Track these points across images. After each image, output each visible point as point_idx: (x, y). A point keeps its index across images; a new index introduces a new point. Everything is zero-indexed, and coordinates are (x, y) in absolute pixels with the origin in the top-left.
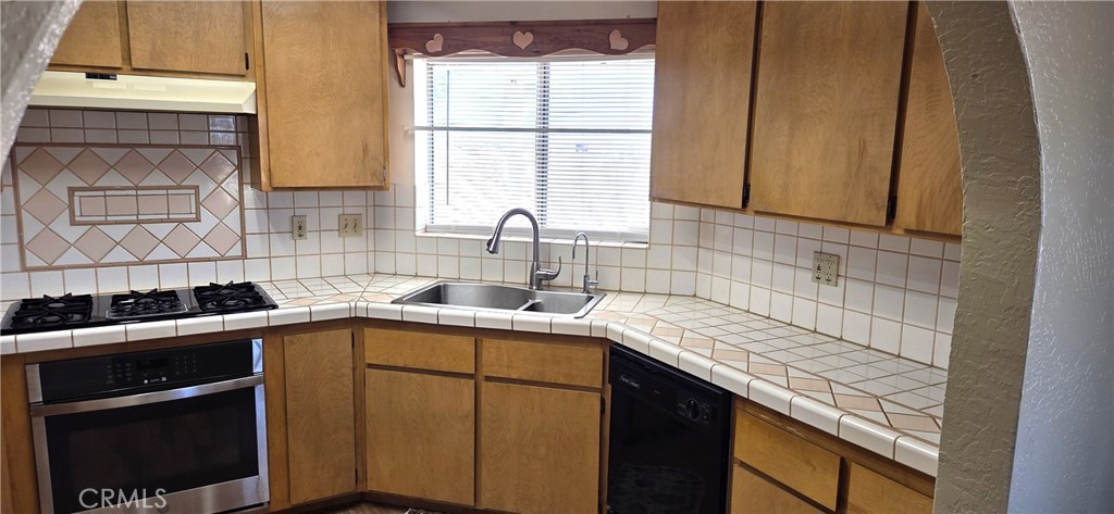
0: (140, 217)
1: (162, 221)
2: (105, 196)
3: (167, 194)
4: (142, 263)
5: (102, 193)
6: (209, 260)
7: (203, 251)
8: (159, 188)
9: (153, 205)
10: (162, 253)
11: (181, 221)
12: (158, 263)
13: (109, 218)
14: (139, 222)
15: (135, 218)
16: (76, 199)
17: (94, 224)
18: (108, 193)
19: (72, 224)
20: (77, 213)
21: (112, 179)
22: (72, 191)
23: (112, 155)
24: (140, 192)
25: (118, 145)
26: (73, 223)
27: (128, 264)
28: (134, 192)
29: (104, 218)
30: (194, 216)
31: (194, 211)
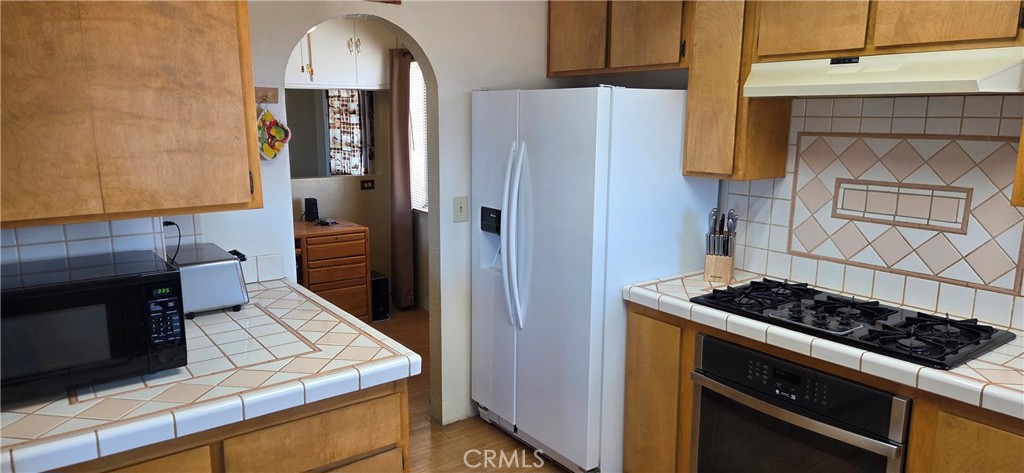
0: (897, 219)
1: (919, 227)
2: (867, 191)
3: (932, 196)
4: (889, 270)
5: (865, 187)
6: (967, 285)
7: (961, 272)
8: (924, 187)
9: (914, 207)
10: (913, 264)
11: (942, 230)
12: (907, 274)
13: (867, 215)
14: (894, 224)
15: (891, 218)
16: (841, 191)
17: (852, 219)
18: (871, 187)
19: (833, 216)
20: (839, 206)
21: (879, 173)
22: (839, 182)
23: (881, 147)
24: (902, 190)
25: (890, 136)
26: (835, 215)
27: (875, 268)
28: (896, 190)
29: (861, 215)
30: (959, 226)
31: (960, 220)
